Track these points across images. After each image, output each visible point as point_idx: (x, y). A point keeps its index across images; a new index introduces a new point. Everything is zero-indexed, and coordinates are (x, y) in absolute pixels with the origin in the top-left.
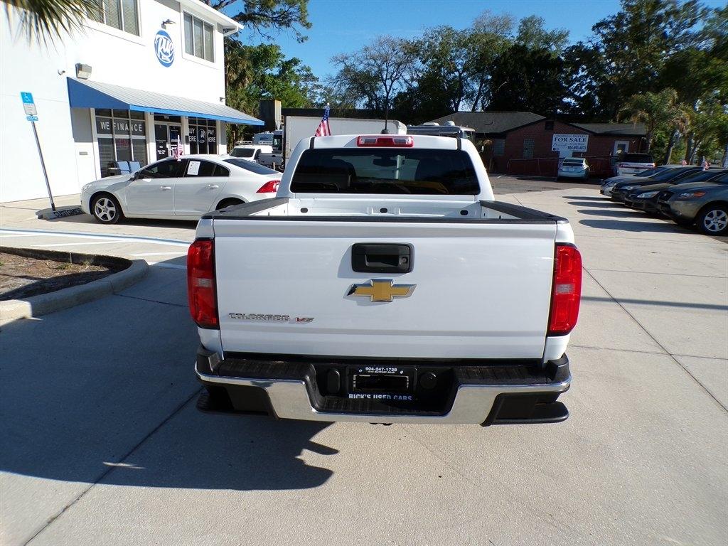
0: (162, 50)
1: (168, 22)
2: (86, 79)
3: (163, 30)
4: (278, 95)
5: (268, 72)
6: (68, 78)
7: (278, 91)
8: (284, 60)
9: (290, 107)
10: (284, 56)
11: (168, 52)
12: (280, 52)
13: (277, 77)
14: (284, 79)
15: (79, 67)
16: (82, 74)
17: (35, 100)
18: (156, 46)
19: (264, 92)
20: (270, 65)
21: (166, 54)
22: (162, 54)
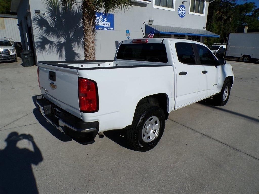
0: (181, 12)
1: (184, 2)
2: (152, 24)
3: (182, 5)
4: (250, 24)
5: (247, 14)
6: (146, 25)
7: (250, 22)
8: (256, 8)
9: (255, 29)
10: (256, 7)
11: (183, 12)
12: (255, 5)
13: (251, 16)
14: (255, 16)
15: (150, 21)
16: (150, 23)
17: (130, 32)
18: (179, 11)
19: (243, 23)
20: (249, 11)
21: (182, 13)
22: (181, 13)
